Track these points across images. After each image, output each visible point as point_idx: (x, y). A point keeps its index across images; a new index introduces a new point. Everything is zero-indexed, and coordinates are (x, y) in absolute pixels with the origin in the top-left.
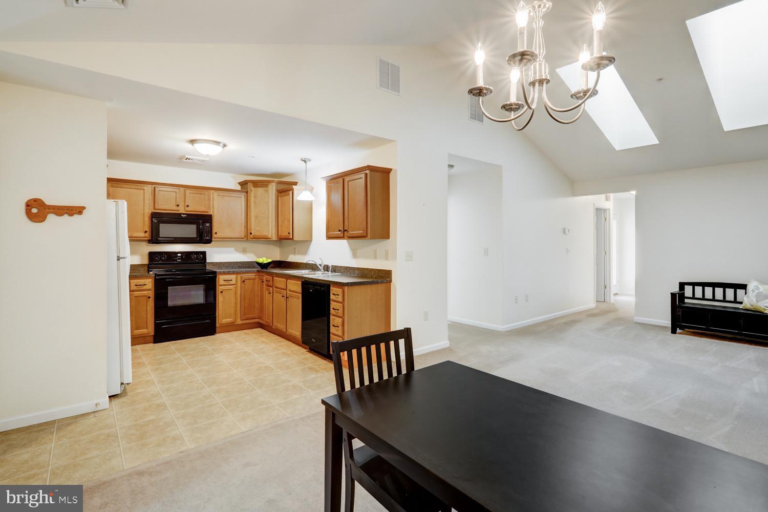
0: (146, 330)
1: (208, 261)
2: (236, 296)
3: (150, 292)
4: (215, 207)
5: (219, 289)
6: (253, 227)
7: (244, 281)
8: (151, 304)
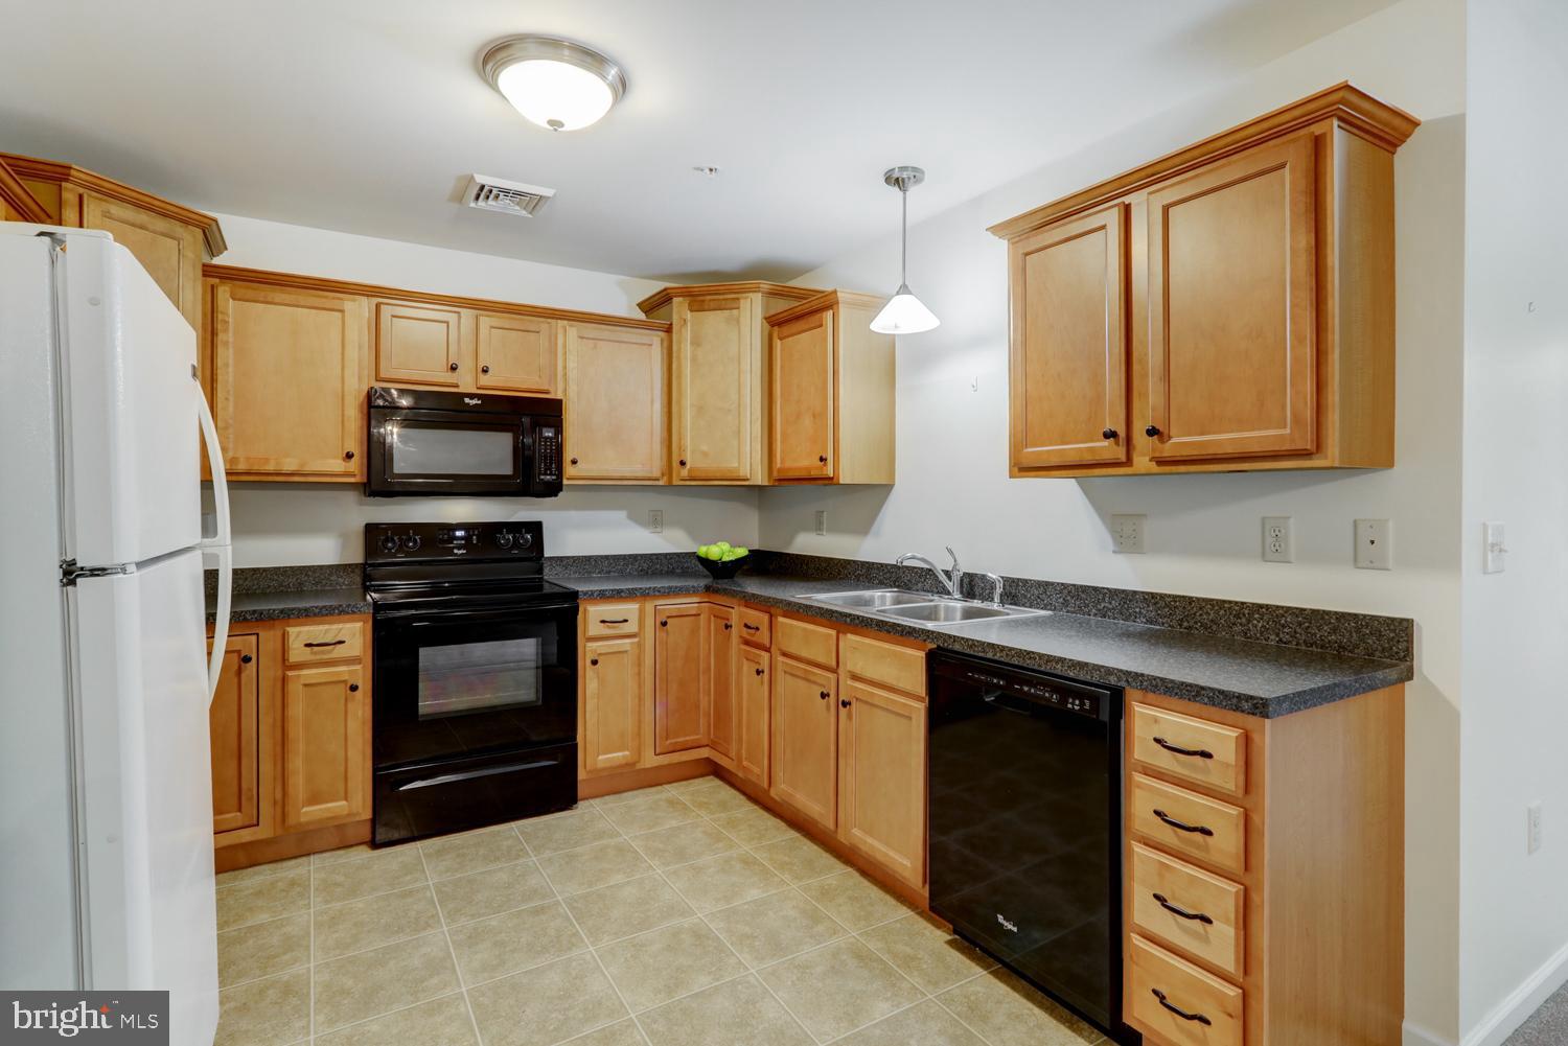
0: (344, 802)
1: (547, 553)
2: (639, 674)
3: (358, 667)
4: (572, 374)
5: (587, 650)
6: (688, 442)
7: (664, 624)
8: (361, 710)
